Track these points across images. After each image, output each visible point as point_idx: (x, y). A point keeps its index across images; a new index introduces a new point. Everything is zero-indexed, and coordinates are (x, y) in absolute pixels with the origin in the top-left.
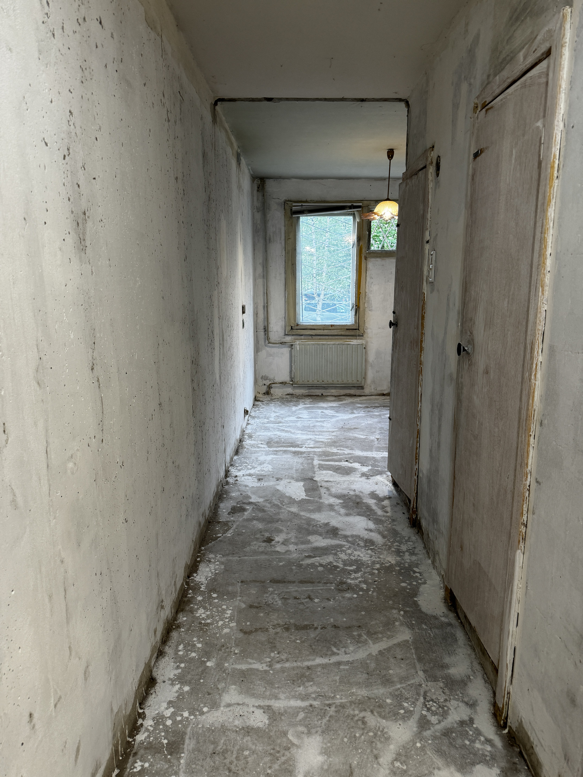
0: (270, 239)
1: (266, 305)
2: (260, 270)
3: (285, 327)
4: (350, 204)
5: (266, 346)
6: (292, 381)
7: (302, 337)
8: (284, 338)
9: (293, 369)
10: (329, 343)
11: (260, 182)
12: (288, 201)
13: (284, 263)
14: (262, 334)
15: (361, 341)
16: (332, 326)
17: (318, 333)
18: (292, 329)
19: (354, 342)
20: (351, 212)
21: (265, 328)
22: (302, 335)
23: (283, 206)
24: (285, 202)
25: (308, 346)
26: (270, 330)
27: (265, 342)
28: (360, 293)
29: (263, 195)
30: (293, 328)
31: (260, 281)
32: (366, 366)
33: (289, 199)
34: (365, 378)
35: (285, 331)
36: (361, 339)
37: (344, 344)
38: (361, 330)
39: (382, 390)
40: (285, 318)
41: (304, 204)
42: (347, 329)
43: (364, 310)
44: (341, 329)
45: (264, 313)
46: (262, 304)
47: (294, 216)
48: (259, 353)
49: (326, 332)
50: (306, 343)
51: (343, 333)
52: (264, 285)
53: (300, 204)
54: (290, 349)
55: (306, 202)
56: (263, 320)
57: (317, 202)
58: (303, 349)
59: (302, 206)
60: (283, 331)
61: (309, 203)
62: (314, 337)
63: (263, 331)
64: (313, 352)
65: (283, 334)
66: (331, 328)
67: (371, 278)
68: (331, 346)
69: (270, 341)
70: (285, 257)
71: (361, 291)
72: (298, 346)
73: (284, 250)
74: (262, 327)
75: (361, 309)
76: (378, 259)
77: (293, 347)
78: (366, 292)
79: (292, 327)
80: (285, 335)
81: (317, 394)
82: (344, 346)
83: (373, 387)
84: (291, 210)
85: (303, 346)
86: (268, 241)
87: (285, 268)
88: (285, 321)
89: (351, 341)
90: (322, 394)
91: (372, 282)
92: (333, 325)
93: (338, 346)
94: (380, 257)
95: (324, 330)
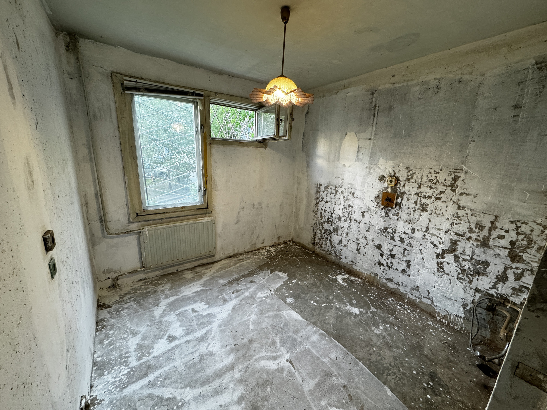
0: (95, 116)
1: (99, 193)
2: (84, 152)
3: (129, 214)
4: (192, 91)
5: (105, 237)
6: (144, 267)
7: (151, 222)
8: (129, 226)
9: (144, 255)
10: (181, 224)
11: (68, 39)
12: (117, 73)
13: (119, 145)
14: (97, 226)
15: (211, 218)
16: (182, 208)
17: (168, 216)
18: (137, 215)
19: (205, 220)
20: (194, 99)
21: (101, 219)
22: (150, 220)
23: (110, 78)
24: (112, 74)
25: (159, 230)
26: (108, 220)
27: (103, 233)
28: (207, 176)
29: (77, 58)
30: (139, 215)
31: (87, 167)
32: (215, 238)
33: (118, 71)
34: (215, 248)
35: (129, 219)
36: (210, 216)
37: (196, 223)
38: (210, 208)
39: (229, 253)
40: (127, 205)
41: (138, 81)
42: (197, 209)
43: (211, 191)
44: (192, 210)
45: (97, 202)
46: (93, 192)
47: (126, 92)
48: (96, 247)
49: (176, 214)
50: (156, 227)
51: (193, 213)
52: (93, 171)
53: (135, 80)
54: (137, 236)
55: (141, 78)
56: (96, 210)
57: (154, 81)
58: (154, 234)
59: (136, 82)
60: (127, 219)
61: (145, 80)
62: (164, 221)
63: (99, 222)
64: (165, 234)
65: (127, 221)
66: (181, 210)
67: (215, 162)
68: (183, 227)
69: (110, 231)
70: (120, 138)
71: (208, 174)
72: (147, 232)
73: (117, 130)
74: (98, 218)
75: (209, 190)
76: (220, 146)
77: (141, 234)
78: (212, 175)
79: (137, 214)
80: (130, 222)
81: (172, 272)
82: (195, 224)
83: (221, 253)
84: (122, 84)
85: (153, 231)
86: (92, 118)
87: (121, 151)
88: (128, 208)
89: (201, 220)
90: (177, 270)
91: (216, 167)
92: (184, 207)
93: (191, 225)
94: (222, 144)
95: (174, 212)
